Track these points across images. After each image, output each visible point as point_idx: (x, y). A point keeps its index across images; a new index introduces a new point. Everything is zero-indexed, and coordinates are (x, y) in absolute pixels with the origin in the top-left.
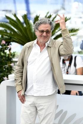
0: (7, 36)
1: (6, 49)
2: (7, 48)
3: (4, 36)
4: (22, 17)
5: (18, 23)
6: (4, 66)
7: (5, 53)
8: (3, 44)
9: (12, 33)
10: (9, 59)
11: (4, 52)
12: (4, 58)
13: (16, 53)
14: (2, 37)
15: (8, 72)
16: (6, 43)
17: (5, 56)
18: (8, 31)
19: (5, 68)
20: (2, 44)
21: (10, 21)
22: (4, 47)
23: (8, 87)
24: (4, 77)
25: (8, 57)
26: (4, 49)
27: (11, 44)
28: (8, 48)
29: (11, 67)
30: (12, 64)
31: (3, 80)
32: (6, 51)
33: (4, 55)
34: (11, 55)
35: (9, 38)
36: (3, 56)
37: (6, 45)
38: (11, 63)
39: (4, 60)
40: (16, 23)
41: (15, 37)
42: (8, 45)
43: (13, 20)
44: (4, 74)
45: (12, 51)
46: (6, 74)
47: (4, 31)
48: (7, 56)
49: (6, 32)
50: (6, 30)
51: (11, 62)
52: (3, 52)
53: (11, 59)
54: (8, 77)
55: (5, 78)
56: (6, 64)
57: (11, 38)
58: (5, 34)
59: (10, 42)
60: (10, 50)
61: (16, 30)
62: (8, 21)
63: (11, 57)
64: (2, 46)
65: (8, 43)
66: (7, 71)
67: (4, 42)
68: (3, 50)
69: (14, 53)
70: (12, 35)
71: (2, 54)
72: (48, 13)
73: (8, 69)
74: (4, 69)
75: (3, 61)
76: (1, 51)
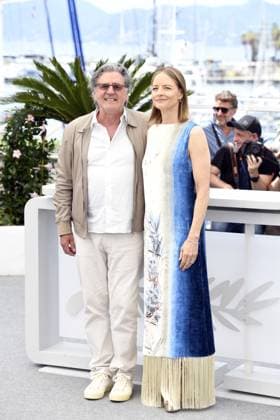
0: (37, 104)
1: (35, 134)
2: (37, 132)
3: (32, 105)
4: (70, 64)
5: (62, 78)
6: (31, 170)
7: (35, 142)
8: (31, 122)
9: (49, 98)
10: (42, 154)
11: (31, 140)
12: (31, 152)
13: (55, 142)
14: (27, 107)
15: (39, 182)
16: (36, 119)
17: (34, 149)
18: (41, 96)
19: (33, 173)
21: (44, 74)
22: (32, 128)
23: (41, 212)
24: (32, 192)
25: (41, 150)
26: (32, 133)
27: (46, 123)
28: (40, 130)
29: (46, 171)
30: (48, 166)
31: (30, 197)
32: (35, 137)
33: (31, 145)
34: (46, 146)
35: (42, 109)
36: (30, 147)
37: (36, 124)
38: (45, 163)
39: (31, 156)
40: (56, 77)
41: (55, 108)
42: (41, 124)
43: (50, 71)
44: (32, 186)
45: (48, 138)
46: (35, 185)
47: (32, 94)
48: (38, 147)
49: (37, 98)
50: (36, 93)
51: (47, 161)
52: (28, 138)
53: (46, 153)
54: (39, 193)
55: (34, 194)
56: (36, 166)
58: (35, 101)
59: (44, 118)
60: (44, 134)
61: (57, 93)
62: (41, 73)
63: (45, 149)
64: (27, 126)
65: (40, 120)
66: (37, 179)
67: (31, 118)
68: (29, 134)
69: (52, 141)
70: (49, 103)
71: (28, 143)
72: (124, 57)
73: (39, 175)
74: (32, 176)
75: (30, 159)
76: (25, 137)
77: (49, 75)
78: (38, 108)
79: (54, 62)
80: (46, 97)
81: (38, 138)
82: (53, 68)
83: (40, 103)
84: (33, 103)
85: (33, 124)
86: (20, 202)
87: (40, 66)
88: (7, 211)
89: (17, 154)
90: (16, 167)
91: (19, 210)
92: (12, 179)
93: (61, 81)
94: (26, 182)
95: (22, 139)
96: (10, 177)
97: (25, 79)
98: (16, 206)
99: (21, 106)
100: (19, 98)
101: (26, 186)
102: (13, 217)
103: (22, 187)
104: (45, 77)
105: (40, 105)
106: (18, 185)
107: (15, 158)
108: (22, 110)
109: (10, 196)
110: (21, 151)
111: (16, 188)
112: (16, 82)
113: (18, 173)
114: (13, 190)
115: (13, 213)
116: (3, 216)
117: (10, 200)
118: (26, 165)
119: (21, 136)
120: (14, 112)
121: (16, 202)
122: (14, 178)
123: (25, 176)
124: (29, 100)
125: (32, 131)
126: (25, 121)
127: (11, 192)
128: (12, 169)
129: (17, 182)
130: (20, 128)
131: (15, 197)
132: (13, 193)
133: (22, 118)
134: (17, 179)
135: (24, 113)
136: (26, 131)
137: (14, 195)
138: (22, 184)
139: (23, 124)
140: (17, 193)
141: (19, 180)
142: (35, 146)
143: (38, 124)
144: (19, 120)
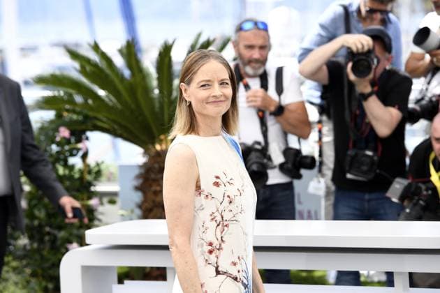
0: (74, 112)
1: (72, 155)
2: (75, 152)
3: (65, 114)
4: (120, 51)
5: (108, 71)
7: (72, 168)
8: (64, 138)
9: (90, 102)
10: (82, 186)
11: (66, 165)
12: (68, 183)
13: (103, 167)
14: (59, 116)
16: (72, 133)
17: (71, 178)
18: (79, 99)
20: (58, 139)
21: (83, 67)
22: (67, 148)
23: (86, 270)
24: (71, 242)
25: (81, 179)
26: (67, 154)
27: (87, 139)
28: (78, 150)
29: (91, 212)
30: (93, 202)
31: (67, 250)
32: (72, 161)
33: (67, 172)
34: (90, 172)
35: (80, 118)
36: (64, 176)
37: (73, 140)
38: (90, 198)
40: (99, 70)
41: (100, 116)
42: (79, 140)
44: (71, 234)
45: (91, 160)
46: (75, 232)
47: (66, 98)
48: (77, 176)
49: (71, 101)
50: (70, 95)
51: (92, 195)
52: (62, 163)
53: (90, 184)
54: (82, 243)
55: (75, 245)
57: (86, 117)
58: (67, 107)
59: (84, 132)
60: (84, 156)
61: (102, 93)
62: (77, 65)
63: (89, 178)
64: (58, 144)
65: (78, 134)
67: (64, 132)
68: (62, 157)
69: (98, 165)
70: (91, 108)
71: (61, 170)
72: (199, 35)
76: (57, 160)
77: (88, 68)
78: (75, 117)
79: (96, 47)
80: (86, 101)
81: (76, 161)
82: (94, 57)
83: (78, 109)
84: (68, 111)
85: (68, 142)
86: (54, 259)
87: (74, 55)
88: (34, 275)
90: (45, 207)
91: (51, 272)
92: (40, 226)
93: (107, 76)
94: (60, 228)
96: (36, 223)
97: (53, 76)
98: (47, 265)
100: (46, 103)
101: (62, 234)
102: (44, 284)
103: (55, 237)
104: (83, 71)
105: (78, 113)
106: (49, 233)
108: (51, 122)
109: (38, 251)
111: (47, 238)
112: (41, 81)
113: (49, 216)
114: (41, 241)
115: (44, 277)
116: (28, 282)
117: (37, 257)
119: (51, 160)
121: (48, 260)
122: (43, 223)
123: (59, 220)
124: (61, 106)
125: (67, 151)
126: (55, 137)
127: (39, 245)
128: (39, 210)
129: (47, 229)
130: (48, 148)
131: (45, 253)
132: (42, 246)
133: (51, 133)
134: (47, 225)
135: (53, 126)
136: (58, 152)
137: (43, 249)
138: (56, 232)
139: (53, 142)
140: (48, 246)
141: (51, 226)
142: (72, 173)
143: (76, 140)
144: (47, 135)
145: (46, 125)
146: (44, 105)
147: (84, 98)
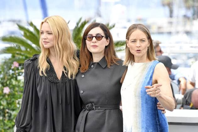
0: (21, 54)
1: (19, 75)
2: (21, 74)
3: (16, 55)
6: (17, 101)
7: (19, 81)
8: (16, 67)
9: (28, 50)
12: (17, 89)
14: (13, 57)
16: (20, 65)
17: (19, 86)
18: (23, 48)
19: (19, 103)
20: (13, 67)
21: (25, 33)
22: (17, 72)
26: (17, 75)
32: (19, 78)
33: (17, 83)
35: (24, 57)
36: (16, 85)
37: (20, 68)
39: (17, 91)
47: (17, 48)
48: (21, 85)
49: (20, 49)
50: (19, 47)
52: (15, 79)
57: (26, 57)
58: (17, 52)
61: (34, 45)
62: (22, 33)
64: (13, 70)
65: (22, 65)
67: (16, 64)
68: (15, 76)
70: (28, 53)
71: (14, 82)
72: (81, 19)
74: (18, 106)
75: (16, 93)
76: (12, 77)
77: (28, 34)
78: (21, 57)
79: (31, 24)
81: (21, 78)
82: (31, 29)
83: (22, 53)
84: (18, 54)
87: (21, 28)
89: (7, 90)
90: (6, 100)
92: (4, 109)
94: (13, 110)
95: (10, 79)
96: (2, 107)
97: (11, 37)
98: (7, 127)
99: (9, 56)
100: (7, 50)
101: (14, 113)
103: (11, 114)
104: (25, 35)
105: (22, 55)
106: (8, 113)
107: (5, 94)
108: (10, 59)
109: (3, 121)
110: (10, 88)
111: (7, 115)
112: (4, 39)
113: (8, 104)
114: (4, 116)
117: (2, 124)
118: (13, 98)
119: (9, 77)
120: (4, 61)
121: (7, 125)
122: (5, 107)
123: (13, 106)
124: (15, 52)
125: (17, 73)
126: (11, 66)
127: (3, 118)
128: (3, 101)
129: (7, 110)
130: (8, 72)
131: (6, 122)
132: (4, 119)
133: (9, 65)
134: (7, 109)
135: (11, 61)
136: (13, 74)
137: (5, 120)
138: (11, 112)
139: (10, 69)
140: (7, 118)
141: (9, 109)
142: (19, 84)
143: (21, 68)
144: (7, 66)
145: (7, 61)
146: (7, 51)
147: (25, 48)
